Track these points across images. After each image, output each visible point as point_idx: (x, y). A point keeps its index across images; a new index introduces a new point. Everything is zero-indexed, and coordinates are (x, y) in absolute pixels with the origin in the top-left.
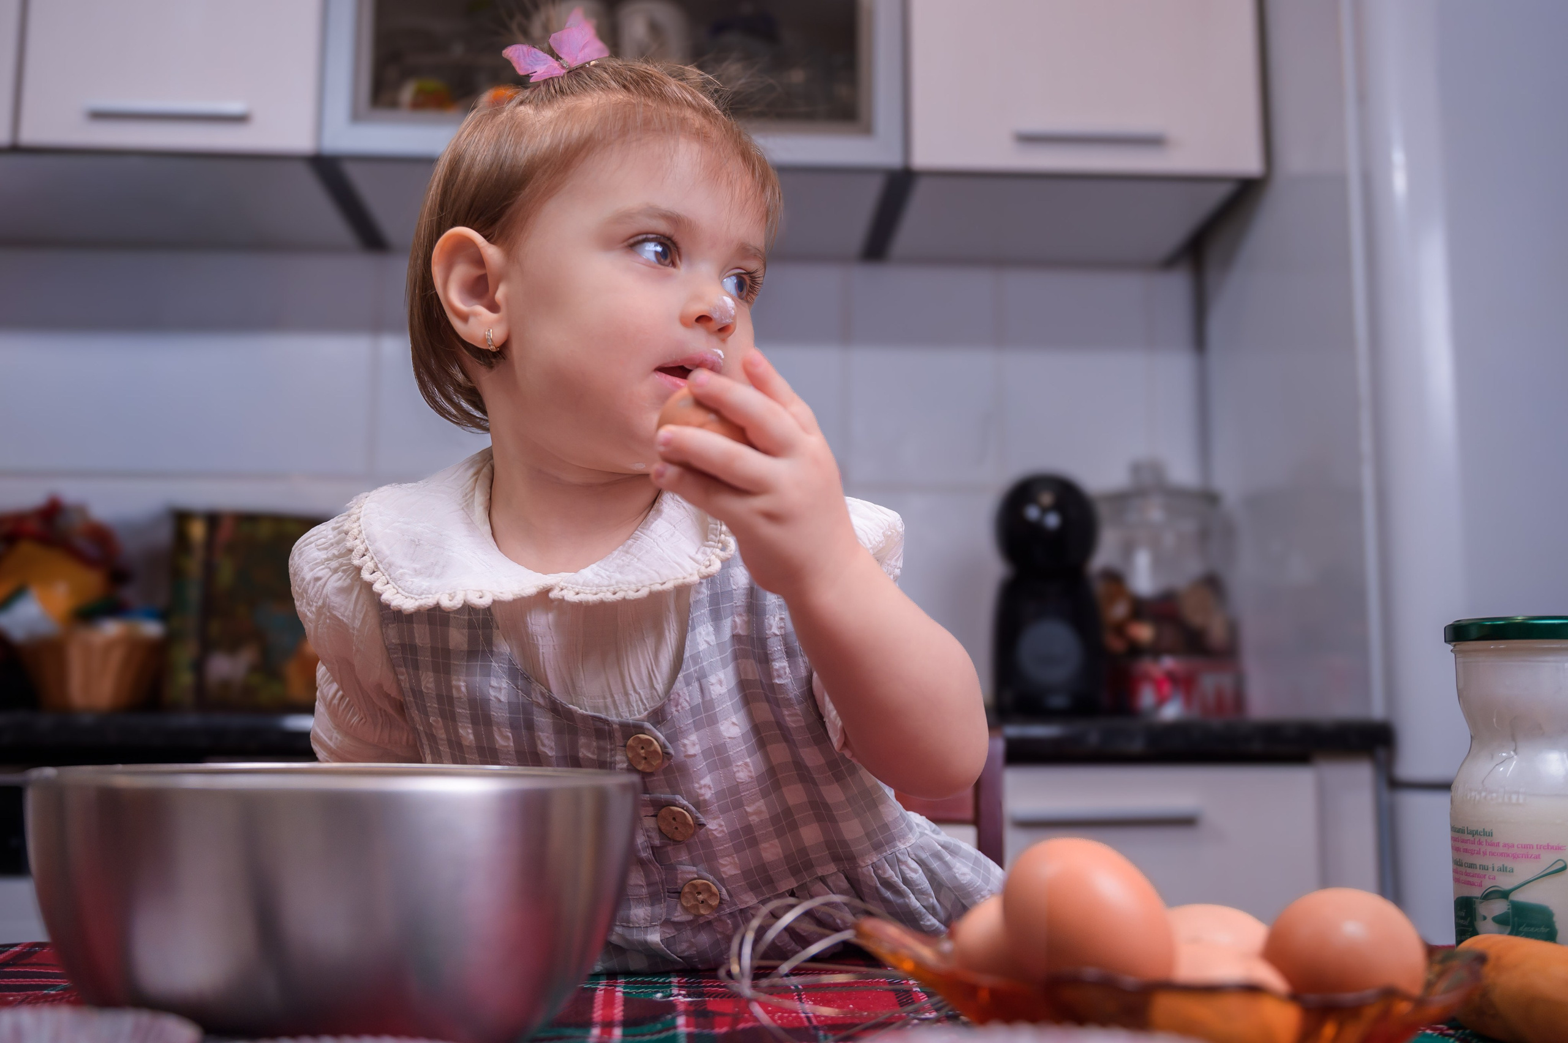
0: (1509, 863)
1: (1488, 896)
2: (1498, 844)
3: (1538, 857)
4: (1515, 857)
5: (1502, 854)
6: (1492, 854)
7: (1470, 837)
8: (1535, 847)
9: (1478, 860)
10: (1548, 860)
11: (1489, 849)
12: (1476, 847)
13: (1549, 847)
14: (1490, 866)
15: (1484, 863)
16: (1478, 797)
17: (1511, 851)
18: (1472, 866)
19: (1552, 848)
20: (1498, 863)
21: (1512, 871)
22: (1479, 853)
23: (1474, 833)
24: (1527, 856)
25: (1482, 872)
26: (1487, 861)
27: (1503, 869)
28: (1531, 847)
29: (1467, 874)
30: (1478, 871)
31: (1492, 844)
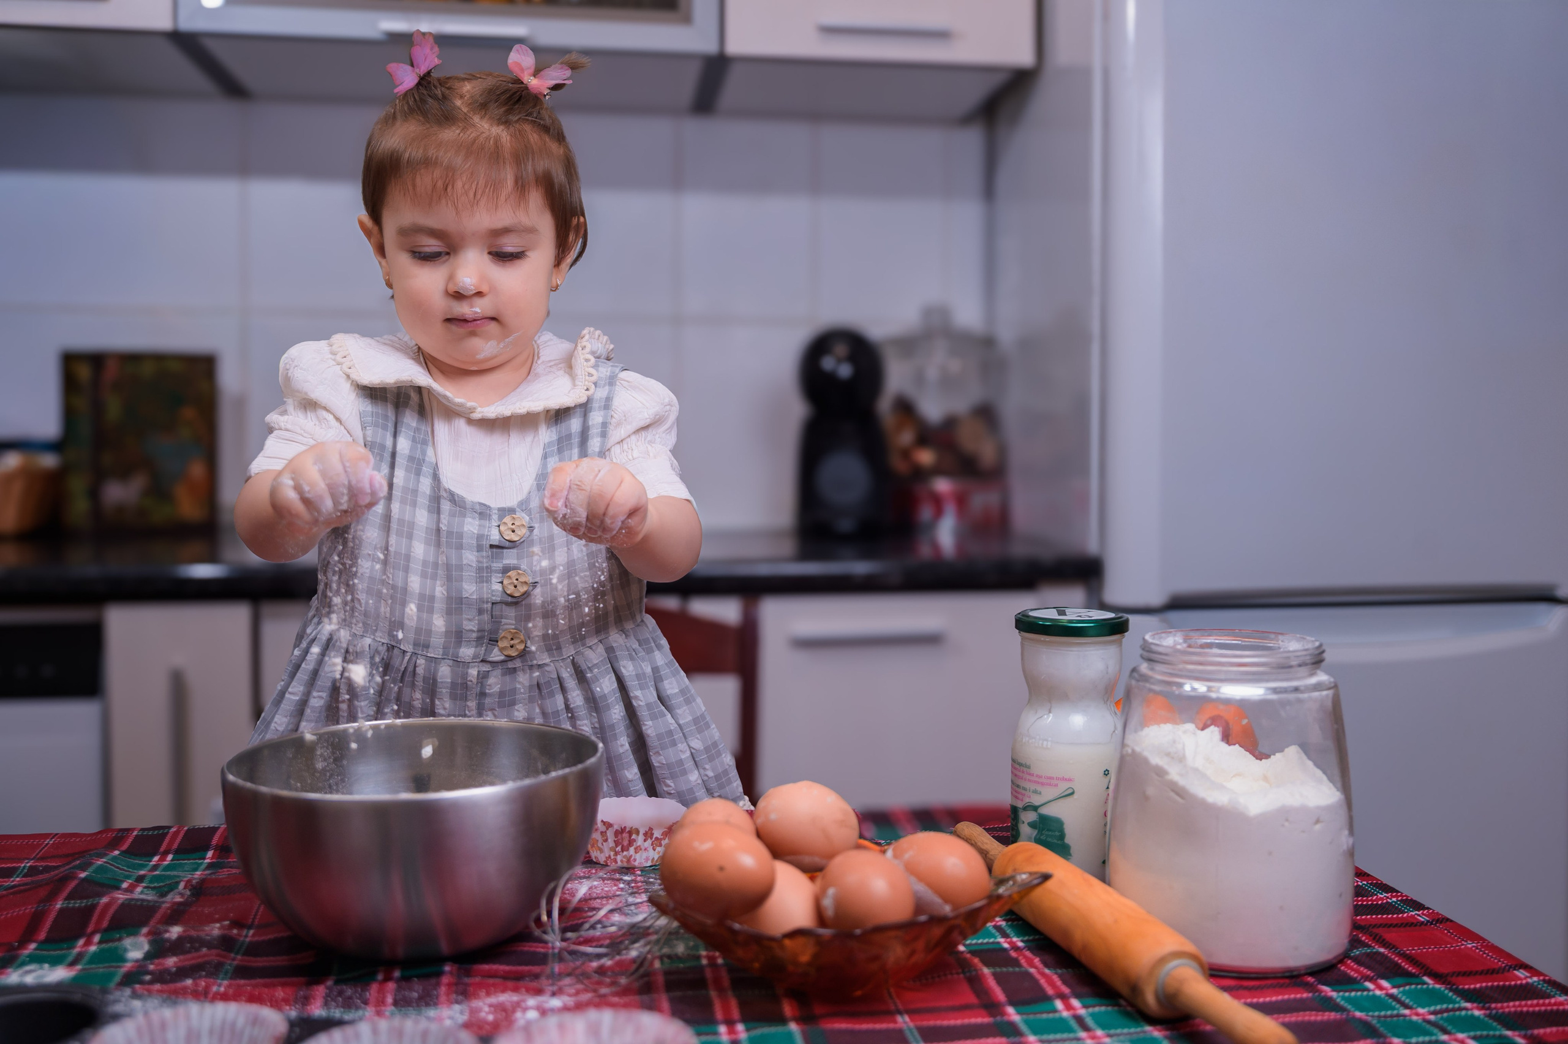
0: (1039, 788)
1: (1025, 808)
2: (1033, 775)
3: (1056, 785)
4: (1043, 784)
5: (1036, 782)
6: (1030, 781)
7: (1017, 766)
8: (1055, 778)
9: (1022, 783)
10: (1063, 787)
11: (1028, 777)
12: (1020, 774)
13: (1064, 779)
14: (1028, 789)
15: (1026, 786)
16: (1024, 740)
17: (1040, 780)
18: (1018, 786)
19: (1066, 779)
20: (1033, 787)
21: (1040, 793)
22: (1022, 779)
23: (1021, 765)
24: (1050, 785)
25: (1023, 792)
26: (1027, 785)
27: (1035, 792)
28: (1051, 778)
29: (1016, 791)
30: (1021, 790)
31: (1030, 774)
